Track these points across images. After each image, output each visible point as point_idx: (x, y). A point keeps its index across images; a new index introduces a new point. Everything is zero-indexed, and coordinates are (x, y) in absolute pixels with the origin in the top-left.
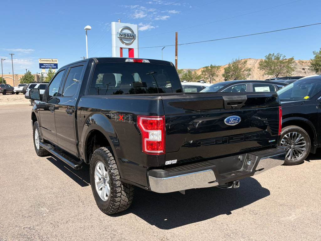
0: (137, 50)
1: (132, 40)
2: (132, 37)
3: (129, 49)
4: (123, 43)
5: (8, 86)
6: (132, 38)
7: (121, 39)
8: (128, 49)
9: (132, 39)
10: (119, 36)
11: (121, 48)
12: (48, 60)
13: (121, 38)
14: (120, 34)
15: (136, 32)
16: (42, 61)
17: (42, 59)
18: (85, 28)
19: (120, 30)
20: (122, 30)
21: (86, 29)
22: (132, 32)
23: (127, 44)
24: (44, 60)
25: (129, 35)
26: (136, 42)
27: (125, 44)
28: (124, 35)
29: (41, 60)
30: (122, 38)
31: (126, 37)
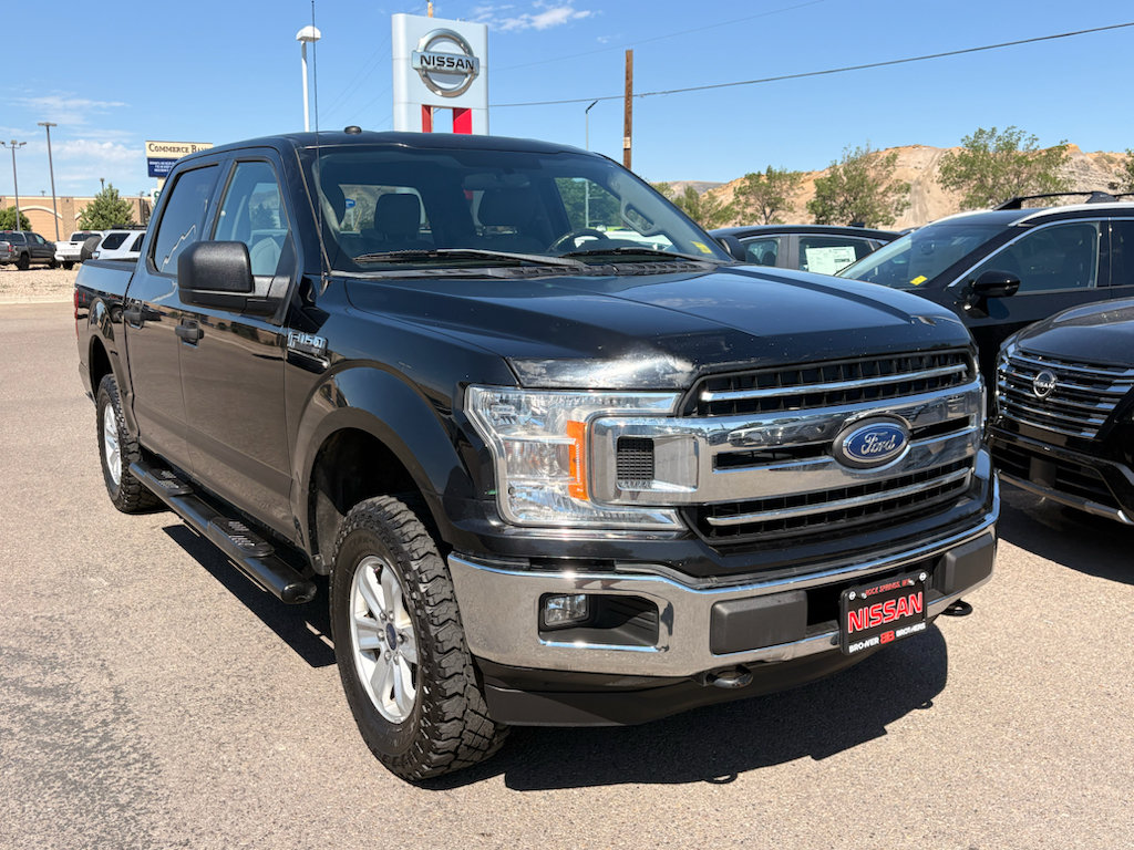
0: (483, 113)
1: (466, 80)
2: (465, 67)
3: (454, 109)
4: (434, 88)
5: (36, 240)
6: (465, 70)
7: (426, 75)
8: (451, 111)
9: (466, 75)
10: (419, 66)
11: (427, 108)
12: (180, 145)
13: (427, 70)
14: (423, 57)
15: (479, 51)
16: (157, 149)
17: (156, 144)
18: (299, 36)
19: (424, 42)
20: (429, 43)
21: (301, 39)
22: (467, 49)
23: (447, 93)
24: (163, 145)
25: (456, 62)
26: (479, 83)
27: (439, 92)
28: (436, 62)
29: (153, 147)
30: (430, 71)
31: (445, 68)
